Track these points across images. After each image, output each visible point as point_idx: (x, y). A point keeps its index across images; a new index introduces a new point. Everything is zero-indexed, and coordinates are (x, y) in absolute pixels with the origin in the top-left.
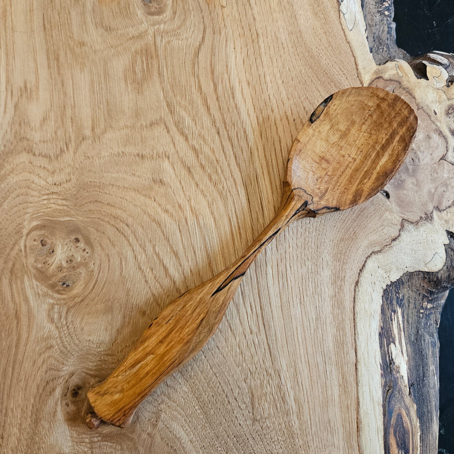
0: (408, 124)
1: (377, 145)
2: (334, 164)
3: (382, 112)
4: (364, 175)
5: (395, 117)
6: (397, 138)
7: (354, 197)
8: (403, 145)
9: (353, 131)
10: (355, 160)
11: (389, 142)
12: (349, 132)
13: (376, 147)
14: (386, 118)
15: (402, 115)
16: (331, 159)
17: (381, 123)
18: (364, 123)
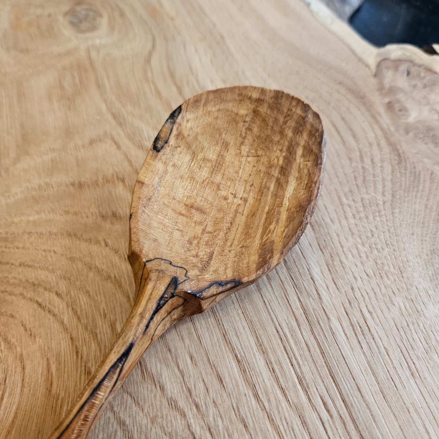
0: (308, 126)
1: (273, 169)
2: (213, 213)
3: (264, 120)
4: (266, 219)
5: (285, 123)
6: (300, 151)
7: (260, 256)
8: (312, 158)
9: (229, 157)
10: (246, 200)
11: (289, 159)
12: (224, 160)
13: (273, 173)
14: (272, 127)
15: (295, 117)
16: (206, 206)
17: (268, 136)
18: (242, 143)
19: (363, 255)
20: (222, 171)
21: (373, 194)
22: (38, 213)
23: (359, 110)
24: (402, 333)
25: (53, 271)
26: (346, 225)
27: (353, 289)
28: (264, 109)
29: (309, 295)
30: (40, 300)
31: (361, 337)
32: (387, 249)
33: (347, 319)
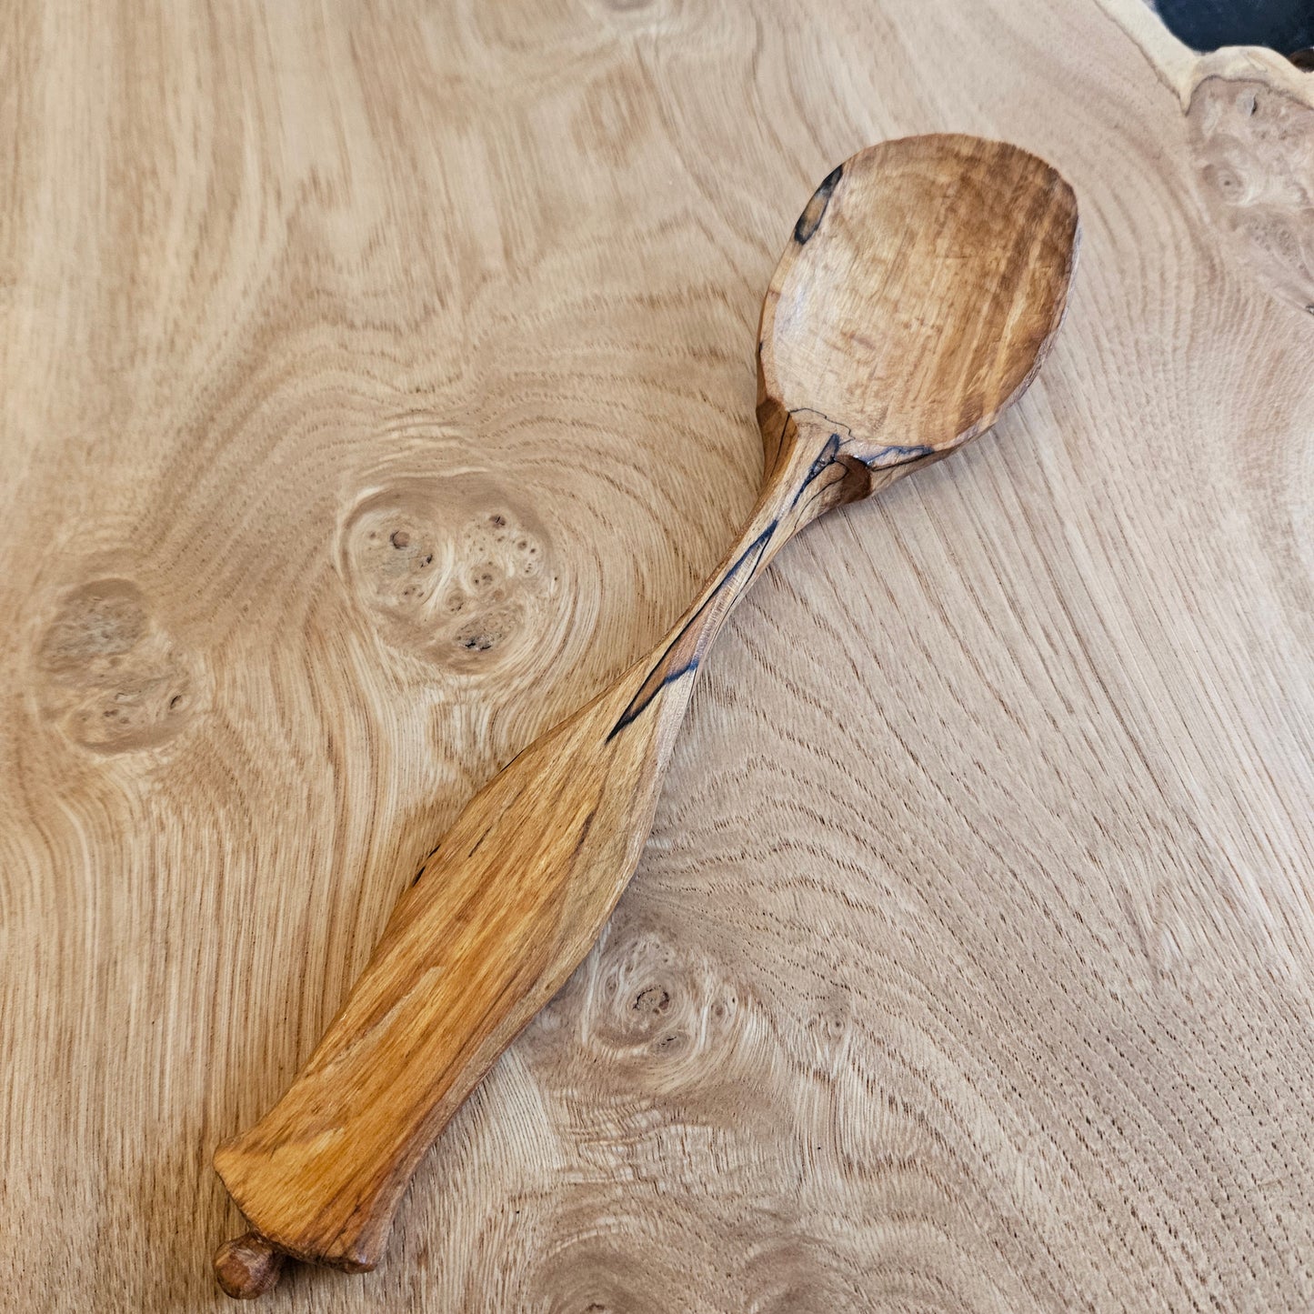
0: (1053, 208)
1: (989, 279)
2: (887, 347)
3: (979, 195)
4: (974, 359)
5: (1014, 200)
6: (1035, 250)
7: (962, 415)
8: (1056, 261)
9: (915, 257)
10: (940, 330)
11: (1017, 264)
12: (906, 262)
13: (988, 285)
14: (992, 208)
15: (1032, 190)
16: (875, 337)
17: (983, 223)
18: (938, 234)
19: (1129, 434)
20: (903, 280)
21: (1157, 334)
22: (589, 344)
23: (1148, 181)
24: (1180, 551)
25: (625, 435)
26: (1105, 383)
27: (1105, 483)
28: (979, 175)
29: (1033, 489)
30: (611, 476)
31: (1112, 552)
32: (1170, 426)
33: (1092, 525)
